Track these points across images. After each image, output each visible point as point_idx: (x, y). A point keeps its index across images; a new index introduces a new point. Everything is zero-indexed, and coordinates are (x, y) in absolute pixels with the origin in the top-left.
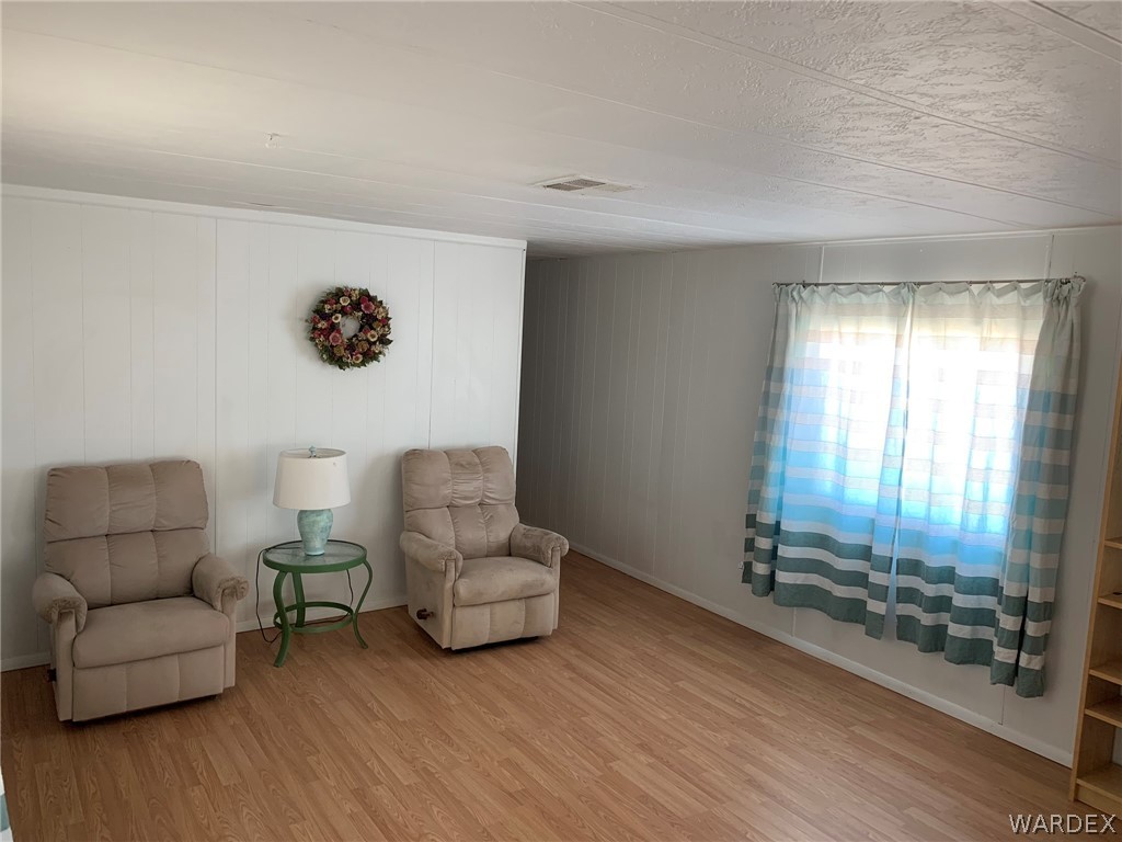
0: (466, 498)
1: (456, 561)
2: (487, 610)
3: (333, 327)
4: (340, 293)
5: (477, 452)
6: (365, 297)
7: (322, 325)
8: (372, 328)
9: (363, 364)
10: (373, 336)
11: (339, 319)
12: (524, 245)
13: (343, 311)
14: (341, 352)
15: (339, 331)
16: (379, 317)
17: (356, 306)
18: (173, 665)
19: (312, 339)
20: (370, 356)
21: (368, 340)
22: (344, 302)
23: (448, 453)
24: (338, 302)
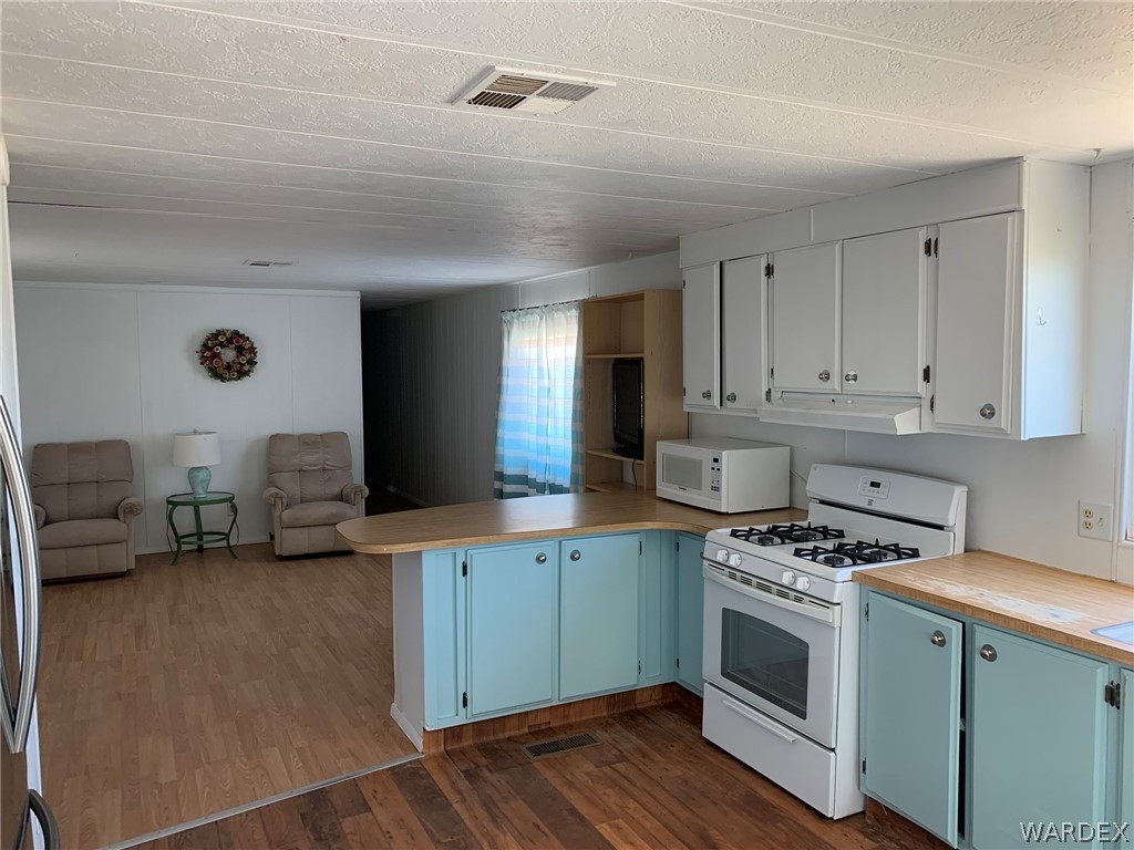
0: (311, 465)
1: (281, 498)
2: (305, 530)
3: (216, 355)
4: (219, 333)
5: (322, 436)
6: (236, 334)
7: (207, 354)
8: (243, 355)
9: (239, 378)
10: (243, 360)
11: (219, 349)
12: (359, 294)
13: (222, 345)
14: (220, 371)
15: (220, 358)
16: (246, 347)
17: (230, 341)
18: (93, 551)
19: (202, 364)
20: (242, 374)
21: (240, 363)
22: (221, 338)
23: (300, 437)
24: (217, 339)
